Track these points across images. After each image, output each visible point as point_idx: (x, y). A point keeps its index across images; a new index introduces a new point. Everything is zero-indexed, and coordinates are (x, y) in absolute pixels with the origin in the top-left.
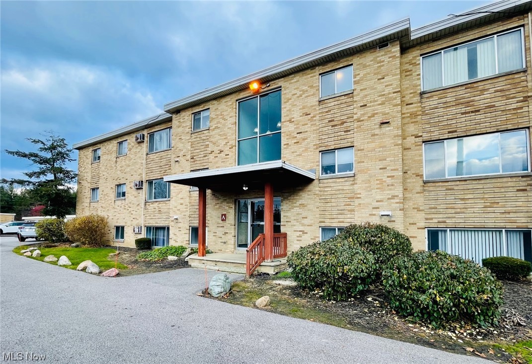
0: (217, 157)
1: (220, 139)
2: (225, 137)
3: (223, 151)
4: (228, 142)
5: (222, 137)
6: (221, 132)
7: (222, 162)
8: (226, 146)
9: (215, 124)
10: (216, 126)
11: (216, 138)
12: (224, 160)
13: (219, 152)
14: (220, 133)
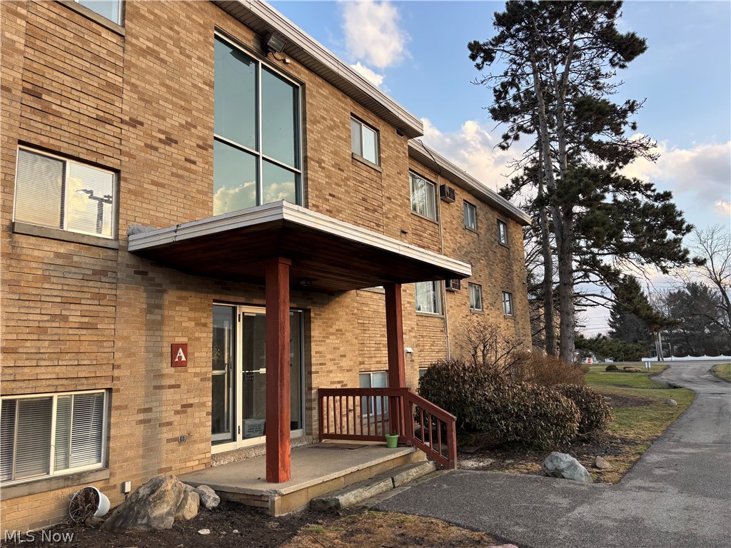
0: (156, 149)
1: (167, 100)
2: (183, 103)
3: (176, 142)
4: (195, 127)
5: (175, 100)
6: (171, 79)
7: (173, 174)
8: (186, 132)
9: (149, 40)
10: (150, 45)
11: (150, 83)
12: (180, 172)
13: (163, 137)
14: (168, 82)
